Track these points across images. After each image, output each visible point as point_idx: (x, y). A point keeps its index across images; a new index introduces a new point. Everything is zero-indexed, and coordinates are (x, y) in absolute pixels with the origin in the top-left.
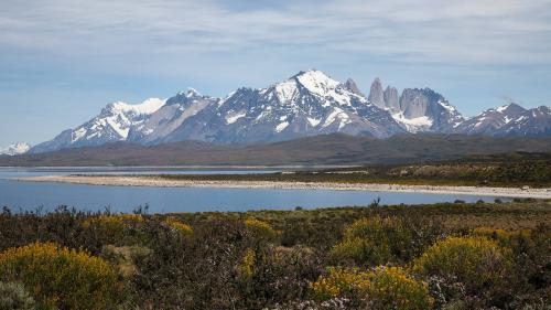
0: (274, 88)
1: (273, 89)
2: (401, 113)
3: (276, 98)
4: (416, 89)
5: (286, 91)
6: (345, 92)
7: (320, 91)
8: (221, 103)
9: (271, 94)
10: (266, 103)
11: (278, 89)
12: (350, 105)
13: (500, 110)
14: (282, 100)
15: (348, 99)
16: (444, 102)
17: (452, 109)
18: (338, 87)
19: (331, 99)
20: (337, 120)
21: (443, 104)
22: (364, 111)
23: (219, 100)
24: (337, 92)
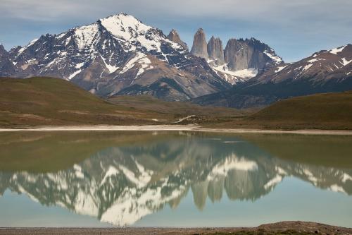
0: (73, 32)
1: (71, 33)
2: (225, 65)
3: (73, 42)
4: (241, 40)
5: (86, 35)
6: (157, 38)
7: (127, 35)
8: (22, 50)
9: (69, 39)
10: (62, 48)
11: (78, 33)
12: (159, 51)
13: (335, 51)
14: (81, 45)
15: (158, 45)
16: (270, 52)
17: (279, 60)
18: (149, 32)
19: (138, 44)
20: (137, 66)
21: (269, 55)
22: (176, 58)
23: (20, 47)
24: (147, 38)
